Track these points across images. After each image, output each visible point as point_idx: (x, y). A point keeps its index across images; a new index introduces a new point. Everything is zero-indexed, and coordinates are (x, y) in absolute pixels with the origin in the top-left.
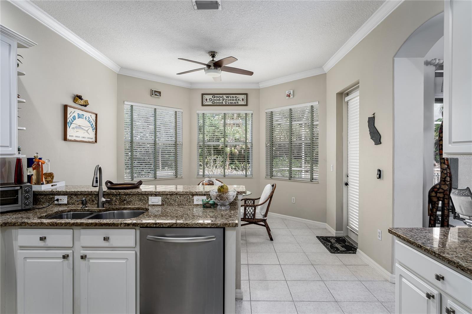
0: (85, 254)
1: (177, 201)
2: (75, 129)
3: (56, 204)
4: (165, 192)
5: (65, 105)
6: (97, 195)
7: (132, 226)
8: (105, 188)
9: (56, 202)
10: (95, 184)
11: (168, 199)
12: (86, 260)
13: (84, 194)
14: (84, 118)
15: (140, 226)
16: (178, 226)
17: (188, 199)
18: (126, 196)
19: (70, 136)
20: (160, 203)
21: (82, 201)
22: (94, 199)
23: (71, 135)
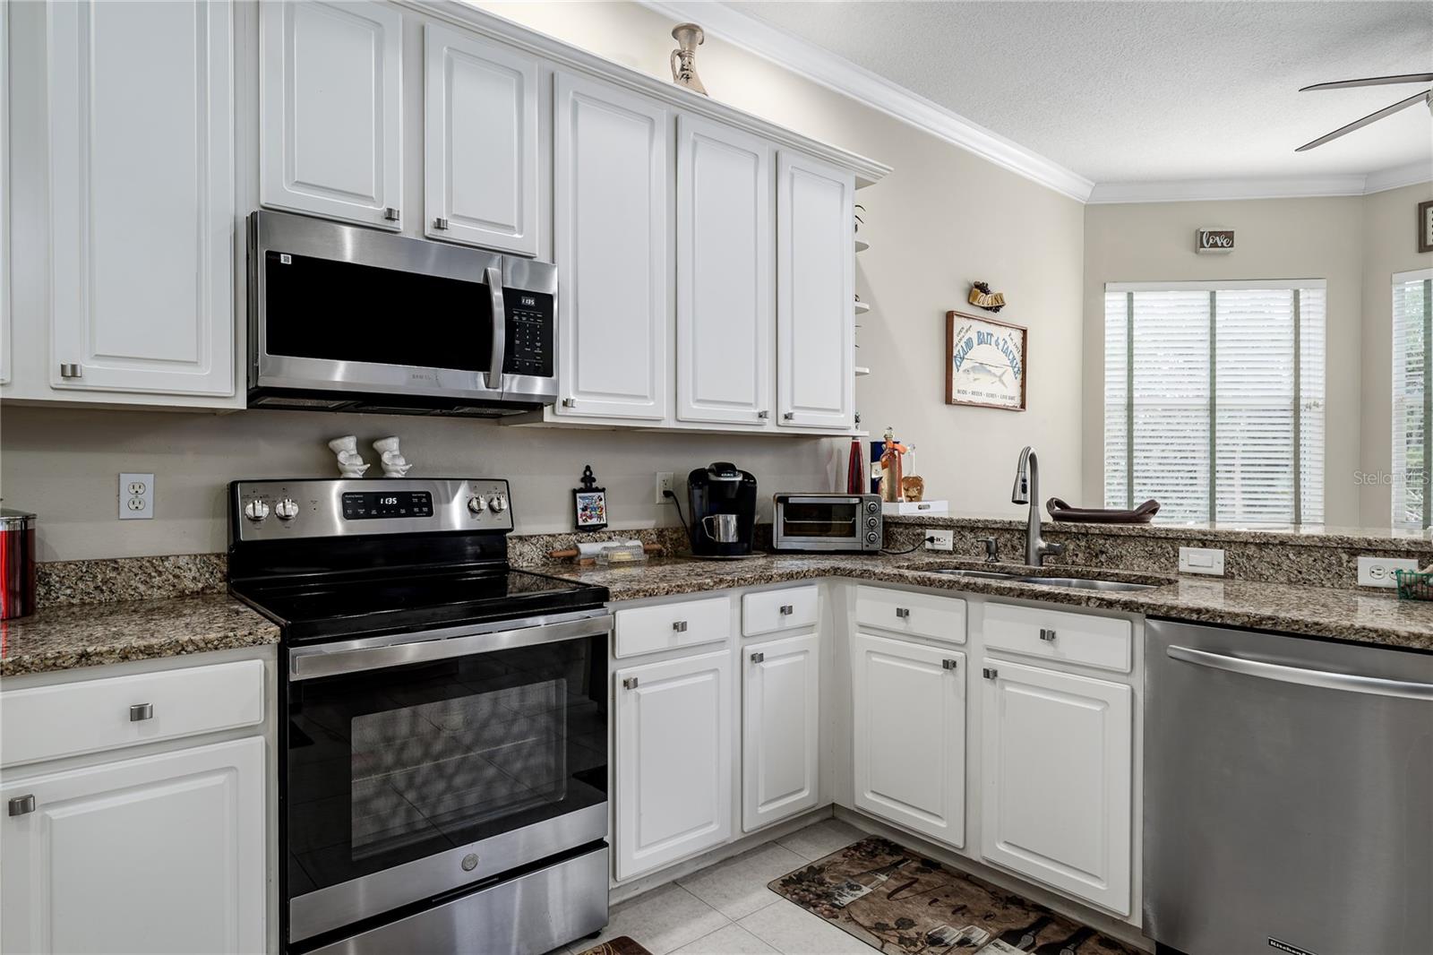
0: (995, 668)
1: (1285, 567)
2: (972, 374)
3: (928, 550)
4: (1239, 533)
5: (950, 312)
6: (1025, 532)
7: (1120, 609)
8: (1046, 517)
9: (928, 545)
10: (1020, 496)
11: (1249, 558)
12: (995, 683)
13: (993, 529)
14: (993, 343)
15: (1145, 611)
16: (1279, 628)
17: (1330, 564)
18: (1106, 539)
19: (959, 392)
20: (1220, 570)
21: (988, 544)
22: (1016, 542)
23: (961, 388)
